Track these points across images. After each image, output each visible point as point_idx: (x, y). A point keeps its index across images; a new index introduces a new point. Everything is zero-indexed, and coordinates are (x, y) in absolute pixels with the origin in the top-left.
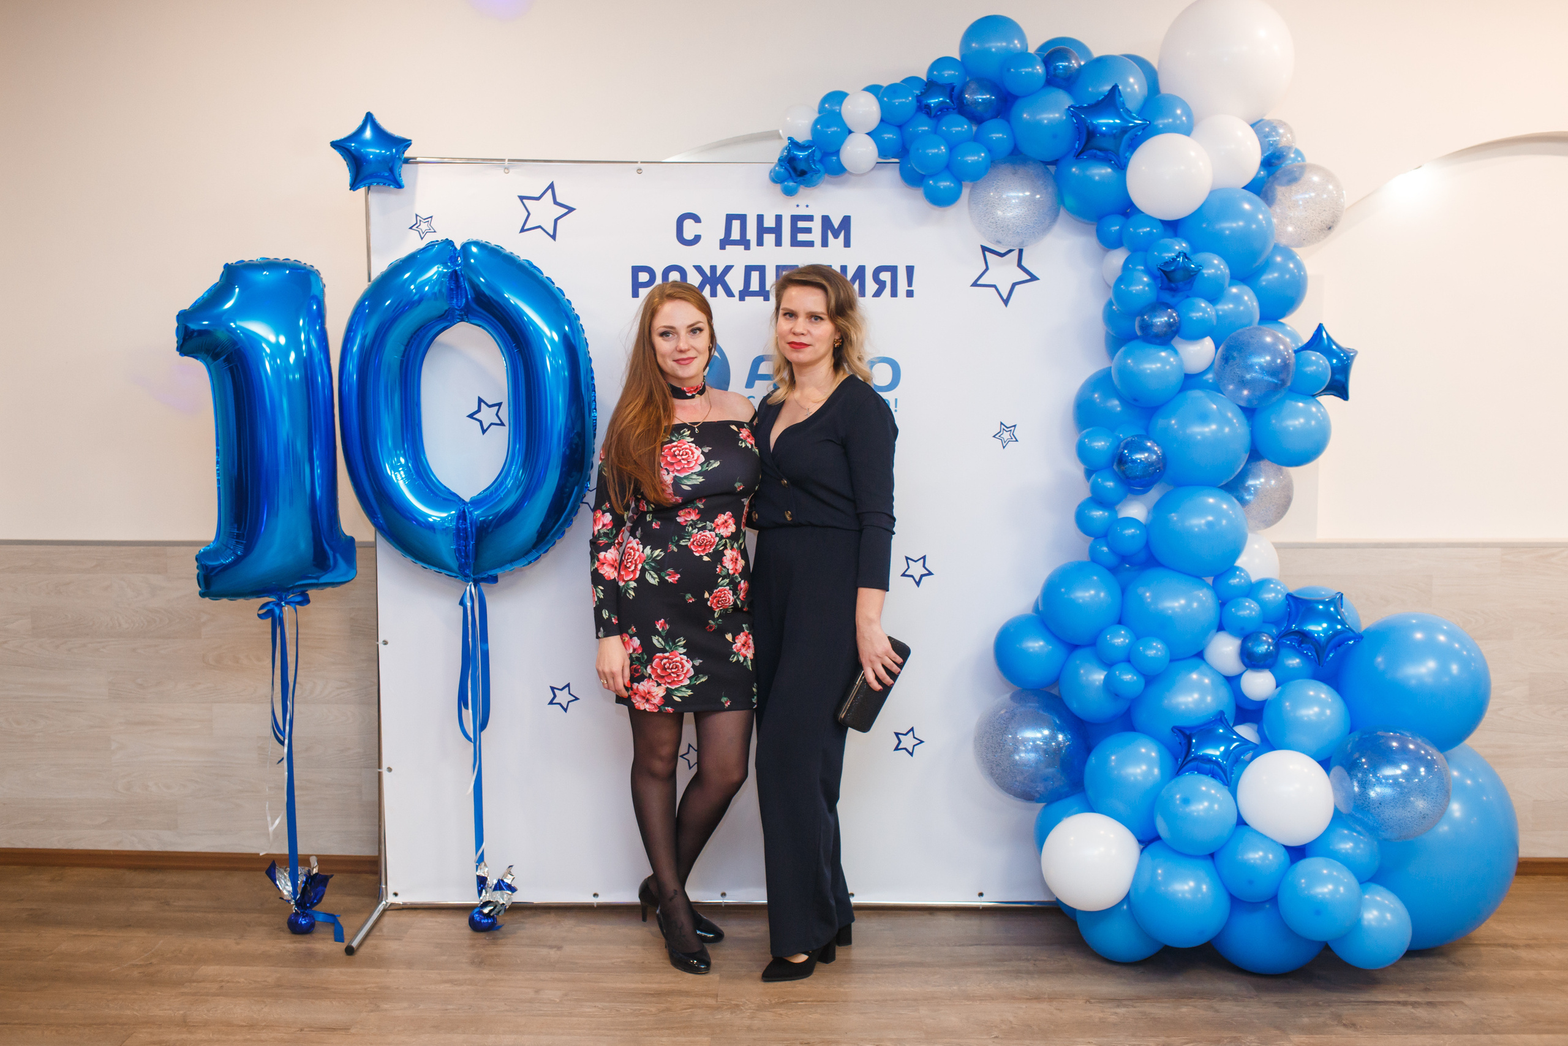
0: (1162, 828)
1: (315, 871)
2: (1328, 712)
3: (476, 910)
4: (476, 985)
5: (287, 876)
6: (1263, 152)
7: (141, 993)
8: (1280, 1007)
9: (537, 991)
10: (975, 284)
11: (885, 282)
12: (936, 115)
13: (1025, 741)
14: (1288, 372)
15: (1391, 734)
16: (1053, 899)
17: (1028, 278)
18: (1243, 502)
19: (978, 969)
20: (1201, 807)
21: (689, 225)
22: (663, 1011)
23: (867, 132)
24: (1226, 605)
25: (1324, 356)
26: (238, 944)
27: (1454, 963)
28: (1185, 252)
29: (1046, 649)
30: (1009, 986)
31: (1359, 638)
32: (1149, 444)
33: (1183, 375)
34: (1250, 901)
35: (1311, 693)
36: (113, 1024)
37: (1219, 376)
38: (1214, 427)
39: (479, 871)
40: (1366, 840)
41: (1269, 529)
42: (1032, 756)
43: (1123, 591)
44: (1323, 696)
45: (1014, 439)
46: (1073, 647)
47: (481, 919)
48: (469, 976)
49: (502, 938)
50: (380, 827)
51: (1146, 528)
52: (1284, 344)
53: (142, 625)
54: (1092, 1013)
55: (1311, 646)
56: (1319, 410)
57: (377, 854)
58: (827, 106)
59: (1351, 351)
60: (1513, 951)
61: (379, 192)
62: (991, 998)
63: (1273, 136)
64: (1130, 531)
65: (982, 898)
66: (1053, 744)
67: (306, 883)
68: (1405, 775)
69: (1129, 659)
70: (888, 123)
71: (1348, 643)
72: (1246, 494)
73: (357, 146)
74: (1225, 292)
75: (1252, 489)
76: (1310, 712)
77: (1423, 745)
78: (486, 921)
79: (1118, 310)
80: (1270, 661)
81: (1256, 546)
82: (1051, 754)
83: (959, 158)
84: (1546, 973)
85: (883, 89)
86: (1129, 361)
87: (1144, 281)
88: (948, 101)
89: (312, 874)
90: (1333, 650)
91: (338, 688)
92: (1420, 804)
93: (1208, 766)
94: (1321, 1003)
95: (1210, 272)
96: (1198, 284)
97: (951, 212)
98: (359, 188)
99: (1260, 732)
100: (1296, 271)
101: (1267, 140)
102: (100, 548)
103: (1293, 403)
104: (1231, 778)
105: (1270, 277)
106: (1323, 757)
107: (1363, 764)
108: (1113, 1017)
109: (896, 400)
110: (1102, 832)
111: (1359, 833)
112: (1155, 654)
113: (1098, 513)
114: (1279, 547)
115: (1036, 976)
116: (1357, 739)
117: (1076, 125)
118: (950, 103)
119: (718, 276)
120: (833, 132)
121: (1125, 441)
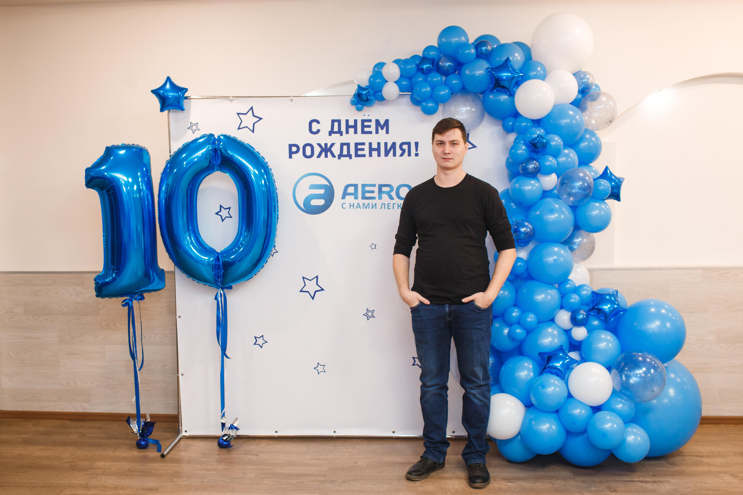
0: (534, 400)
1: (149, 420)
2: (611, 345)
3: (221, 438)
4: (218, 471)
5: (136, 422)
6: (579, 87)
7: (69, 473)
8: (583, 483)
9: (244, 474)
11: (405, 149)
12: (426, 73)
14: (591, 189)
15: (640, 354)
17: (472, 146)
18: (572, 250)
20: (550, 390)
21: (314, 125)
23: (395, 81)
24: (564, 297)
25: (608, 181)
26: (114, 453)
27: (671, 464)
28: (541, 134)
30: (460, 473)
31: (626, 311)
32: (527, 224)
33: (542, 191)
34: (575, 432)
35: (603, 336)
36: (55, 487)
37: (559, 191)
38: (556, 215)
39: (222, 420)
40: (629, 403)
41: (585, 261)
43: (517, 292)
44: (608, 337)
47: (223, 442)
48: (215, 467)
49: (232, 451)
50: (178, 401)
51: (526, 263)
52: (588, 176)
53: (73, 309)
54: (495, 485)
55: (603, 315)
56: (606, 207)
57: (177, 414)
58: (376, 69)
59: (621, 178)
60: (700, 459)
61: (174, 112)
62: (450, 478)
63: (584, 79)
64: (519, 264)
65: (455, 434)
67: (144, 426)
68: (645, 373)
69: (519, 322)
70: (404, 77)
71: (620, 314)
72: (573, 245)
74: (562, 152)
75: (576, 243)
76: (602, 345)
77: (654, 359)
78: (225, 443)
79: (512, 162)
80: (584, 322)
81: (579, 270)
83: (436, 93)
85: (401, 61)
86: (517, 185)
87: (523, 148)
88: (431, 66)
89: (147, 422)
90: (613, 317)
91: (161, 338)
93: (554, 371)
94: (602, 481)
95: (553, 143)
96: (548, 149)
98: (165, 111)
99: (580, 355)
100: (596, 141)
101: (581, 81)
102: (54, 275)
103: (594, 203)
104: (565, 376)
106: (608, 366)
107: (626, 368)
110: (509, 402)
111: (625, 400)
112: (531, 320)
116: (624, 356)
117: (491, 76)
118: (433, 67)
119: (328, 148)
120: (378, 82)
121: (516, 222)
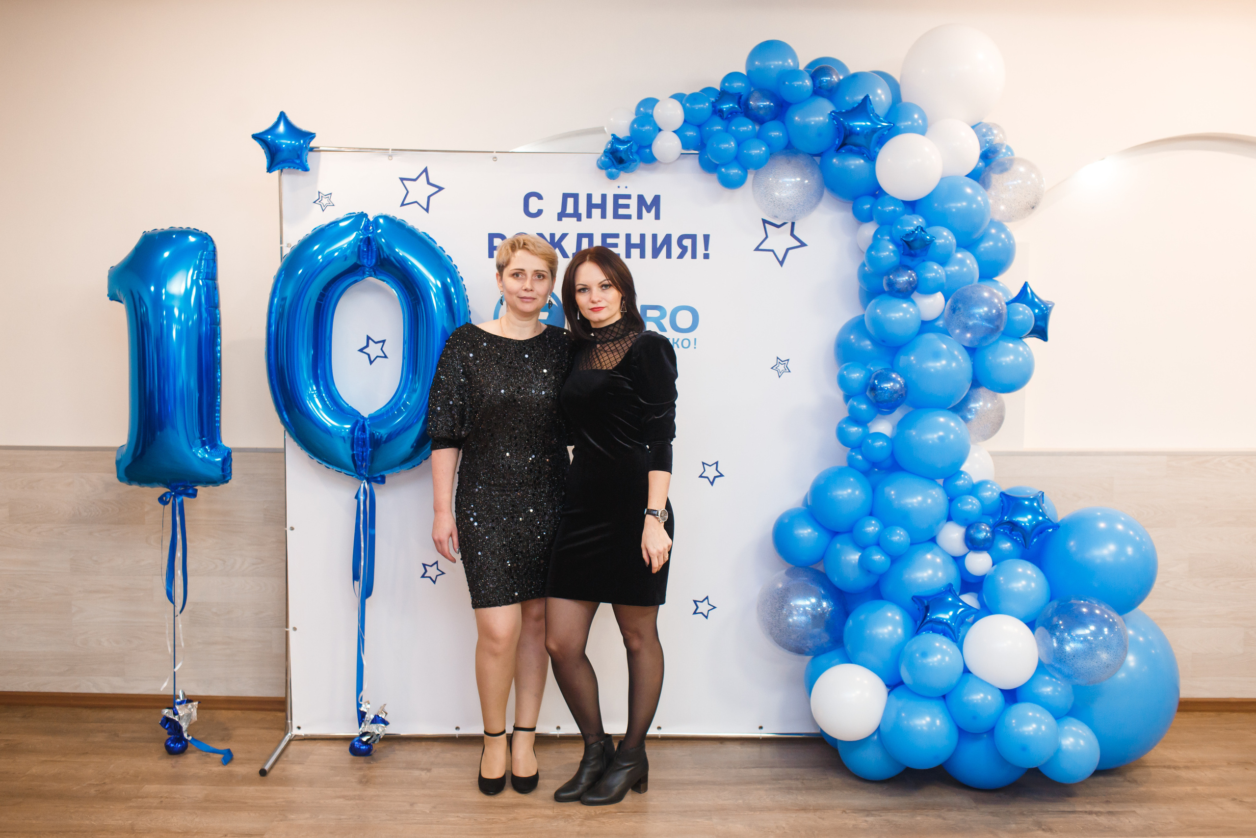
0: (905, 675)
2: (1033, 585)
3: (356, 740)
4: (363, 799)
6: (981, 149)
7: (99, 806)
8: (994, 816)
9: (412, 805)
10: (757, 249)
11: (687, 247)
12: (727, 117)
13: (797, 607)
14: (1002, 319)
15: (1082, 602)
16: (818, 731)
17: (799, 244)
18: (966, 421)
19: (759, 787)
20: (935, 659)
21: (533, 202)
22: (512, 820)
23: (674, 130)
24: (954, 502)
25: (1029, 307)
26: (173, 767)
27: (1129, 781)
28: (922, 226)
29: (813, 535)
30: (782, 800)
31: (1056, 527)
32: (894, 376)
33: (920, 322)
34: (975, 732)
35: (1020, 570)
36: (76, 832)
37: (948, 323)
38: (944, 362)
39: (359, 707)
40: (1063, 685)
41: (987, 441)
42: (803, 618)
43: (874, 490)
44: (1029, 572)
45: (788, 371)
46: (834, 534)
47: (360, 746)
48: (358, 793)
49: (376, 761)
51: (892, 441)
52: (998, 298)
53: (97, 513)
54: (847, 821)
55: (1020, 534)
56: (1025, 349)
57: (284, 696)
58: (642, 109)
59: (1048, 303)
60: (1175, 772)
61: (290, 173)
62: (769, 809)
63: (989, 136)
64: (879, 443)
65: (762, 731)
66: (819, 609)
68: (1093, 634)
69: (878, 543)
70: (690, 123)
71: (1048, 531)
72: (968, 414)
73: (273, 138)
74: (952, 257)
75: (974, 410)
76: (1019, 585)
77: (1106, 610)
78: (364, 748)
79: (869, 270)
80: (987, 545)
82: (817, 618)
83: (745, 151)
84: (1199, 788)
85: (686, 97)
86: (878, 311)
87: (889, 249)
88: (737, 107)
90: (1037, 537)
91: (253, 564)
92: (1104, 656)
93: (940, 627)
94: (1025, 813)
95: (940, 241)
96: (931, 251)
97: (739, 192)
98: (274, 171)
99: (980, 599)
100: (1007, 240)
101: (985, 138)
102: (65, 453)
103: (1005, 344)
104: (958, 636)
105: (987, 245)
106: (1029, 621)
107: (1061, 625)
108: (864, 824)
109: (695, 339)
110: (858, 679)
111: (1056, 678)
112: (898, 539)
113: (854, 429)
114: (994, 455)
115: (804, 792)
116: (1056, 606)
117: (837, 126)
118: (739, 108)
119: (556, 241)
120: (647, 130)
121: (875, 373)
